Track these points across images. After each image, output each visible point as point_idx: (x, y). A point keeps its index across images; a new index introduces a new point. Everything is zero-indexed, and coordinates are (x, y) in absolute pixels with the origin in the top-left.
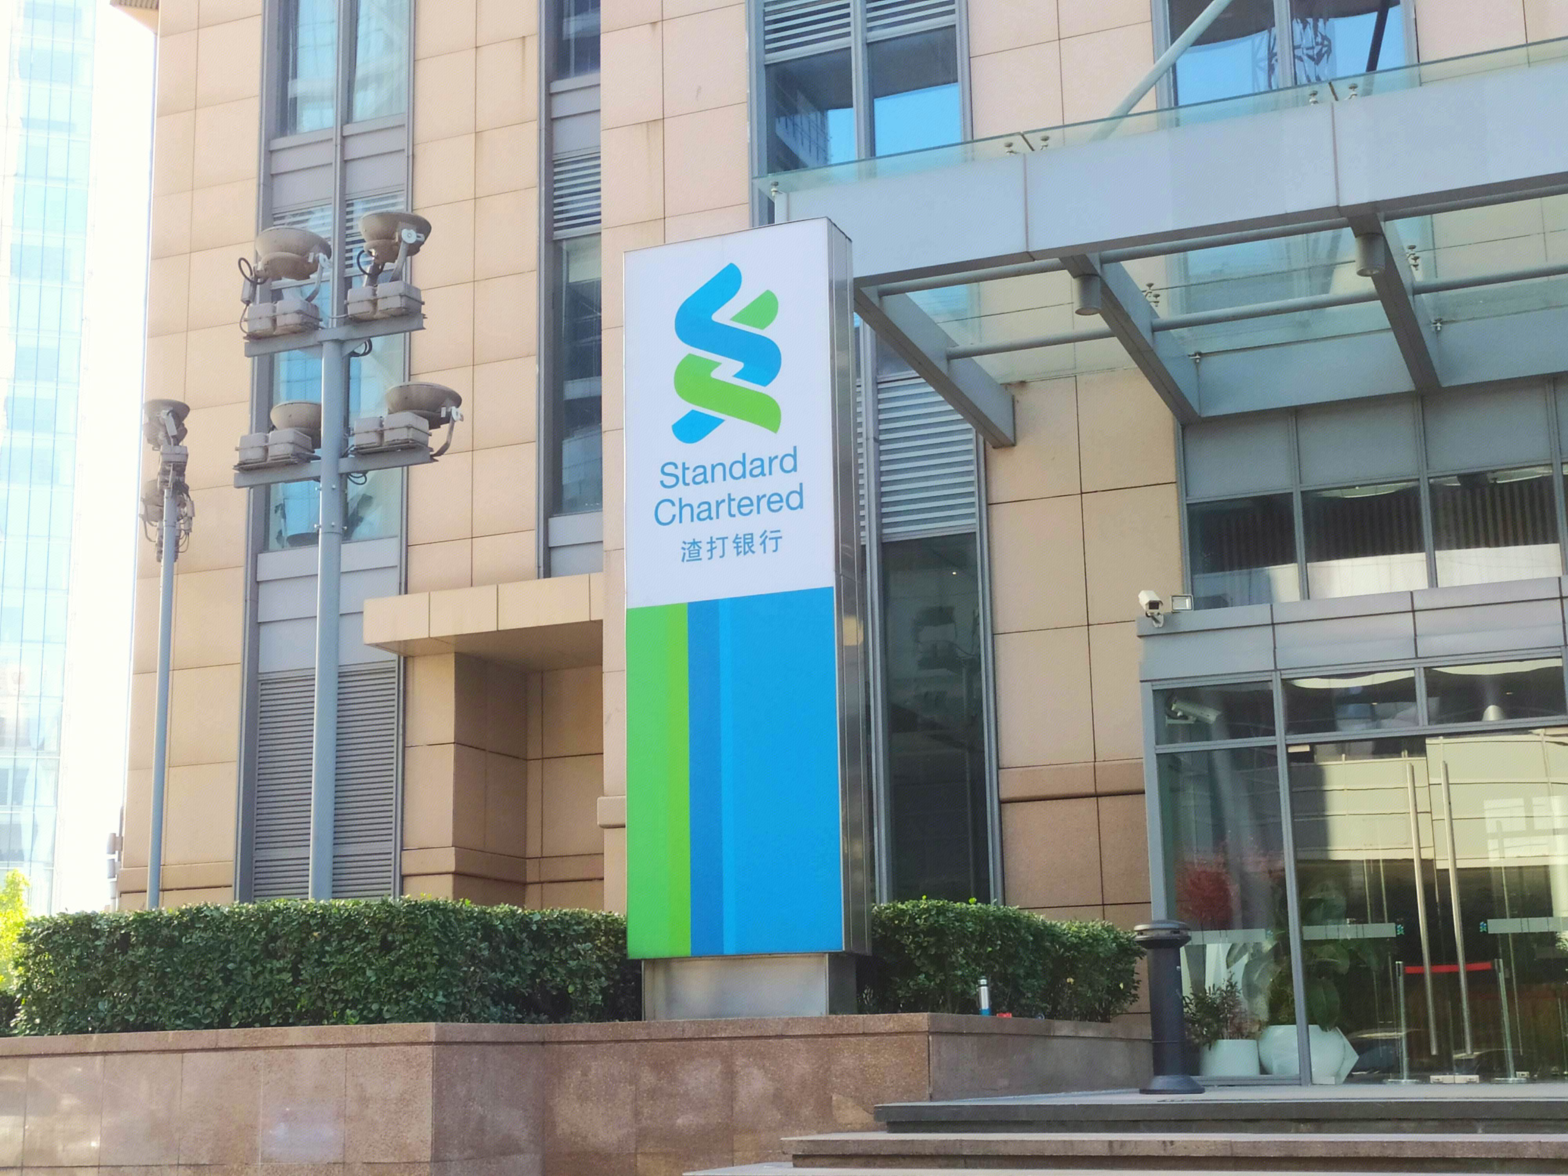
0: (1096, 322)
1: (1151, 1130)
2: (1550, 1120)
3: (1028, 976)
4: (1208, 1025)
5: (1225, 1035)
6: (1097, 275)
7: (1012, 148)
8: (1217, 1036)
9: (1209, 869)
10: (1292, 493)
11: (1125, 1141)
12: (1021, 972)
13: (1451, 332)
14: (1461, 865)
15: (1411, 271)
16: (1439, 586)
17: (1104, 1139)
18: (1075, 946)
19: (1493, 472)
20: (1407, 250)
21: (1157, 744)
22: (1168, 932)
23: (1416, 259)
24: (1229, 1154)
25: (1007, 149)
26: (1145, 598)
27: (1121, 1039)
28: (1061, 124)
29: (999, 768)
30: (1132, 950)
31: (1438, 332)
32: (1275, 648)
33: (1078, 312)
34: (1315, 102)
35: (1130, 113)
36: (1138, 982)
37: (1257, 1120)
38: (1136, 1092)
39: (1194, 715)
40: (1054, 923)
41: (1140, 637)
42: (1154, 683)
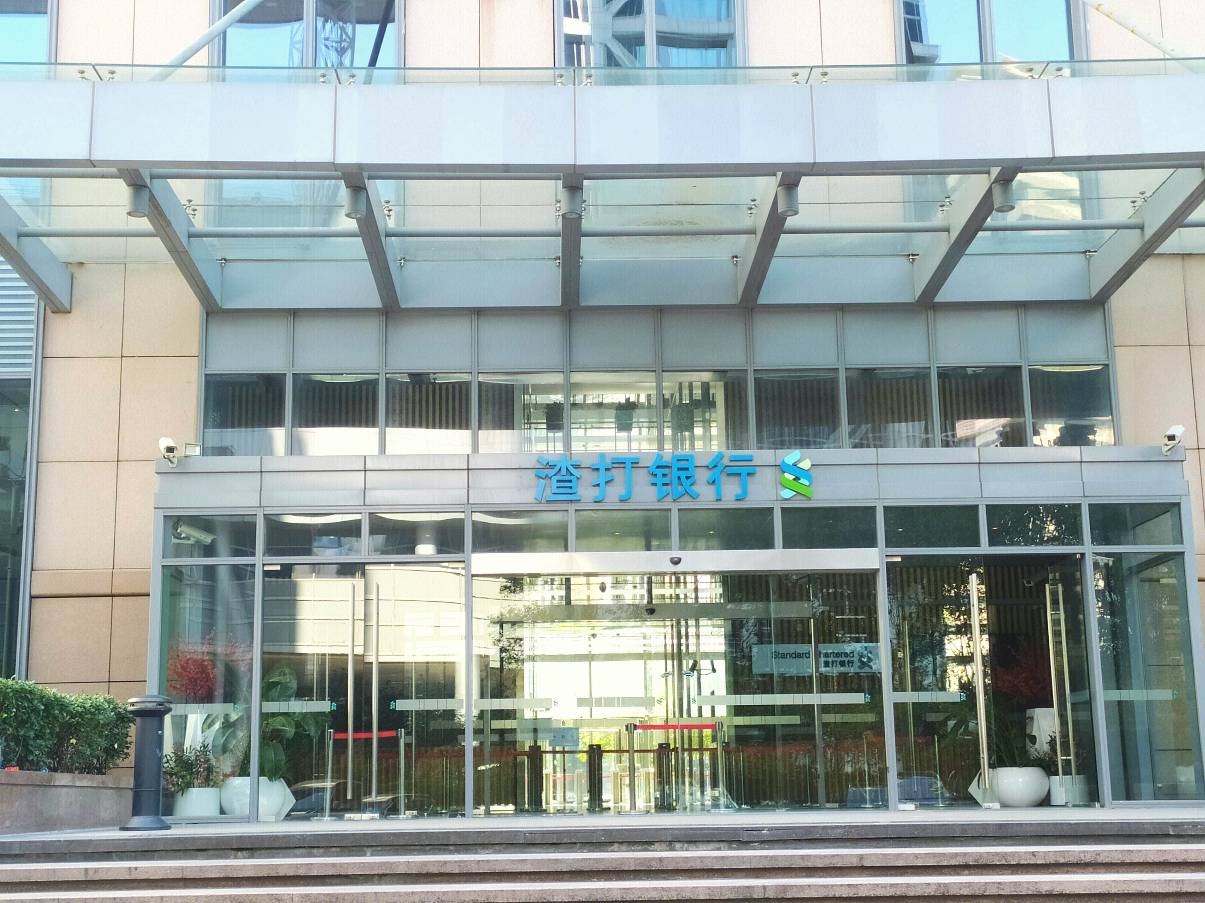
0: (144, 224)
1: (121, 859)
2: (418, 845)
3: (37, 737)
4: (183, 777)
5: (196, 784)
6: (146, 187)
7: (84, 75)
8: (189, 785)
9: (195, 657)
10: (285, 374)
11: (98, 869)
12: (32, 734)
13: (410, 267)
14: (382, 659)
15: (385, 218)
16: (387, 453)
17: (81, 867)
18: (80, 714)
19: (435, 374)
20: (383, 203)
21: (163, 557)
22: (155, 704)
23: (390, 211)
24: (180, 877)
25: (79, 75)
26: (165, 442)
27: (111, 788)
28: (131, 63)
29: (32, 570)
30: (127, 718)
31: (401, 267)
32: (261, 490)
33: (129, 214)
34: (323, 82)
35: (184, 64)
36: (130, 743)
37: (205, 850)
38: (116, 830)
39: (194, 537)
40: (63, 695)
41: (157, 473)
42: (165, 510)
